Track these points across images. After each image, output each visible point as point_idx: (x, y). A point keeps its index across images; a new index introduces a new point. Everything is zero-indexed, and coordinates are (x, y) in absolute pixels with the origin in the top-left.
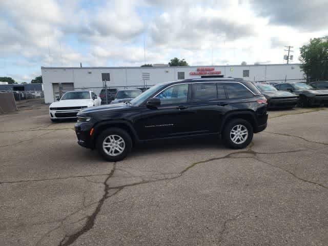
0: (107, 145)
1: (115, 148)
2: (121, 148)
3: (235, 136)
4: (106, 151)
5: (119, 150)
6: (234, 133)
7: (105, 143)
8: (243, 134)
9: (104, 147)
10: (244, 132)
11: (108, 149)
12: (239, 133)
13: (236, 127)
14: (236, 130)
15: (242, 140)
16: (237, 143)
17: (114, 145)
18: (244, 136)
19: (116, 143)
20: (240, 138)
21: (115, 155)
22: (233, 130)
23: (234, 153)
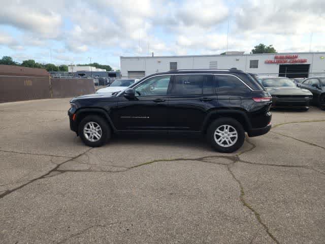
0: (87, 131)
1: (94, 134)
2: (99, 135)
3: (221, 138)
4: (87, 136)
5: (97, 137)
6: (220, 134)
7: (86, 128)
8: (232, 136)
9: (85, 131)
10: (233, 134)
11: (89, 134)
12: (226, 135)
13: (223, 128)
14: (223, 131)
15: (230, 143)
16: (222, 145)
17: (93, 131)
18: (233, 139)
19: (95, 130)
20: (227, 140)
21: (93, 140)
22: (218, 130)
23: (212, 157)
